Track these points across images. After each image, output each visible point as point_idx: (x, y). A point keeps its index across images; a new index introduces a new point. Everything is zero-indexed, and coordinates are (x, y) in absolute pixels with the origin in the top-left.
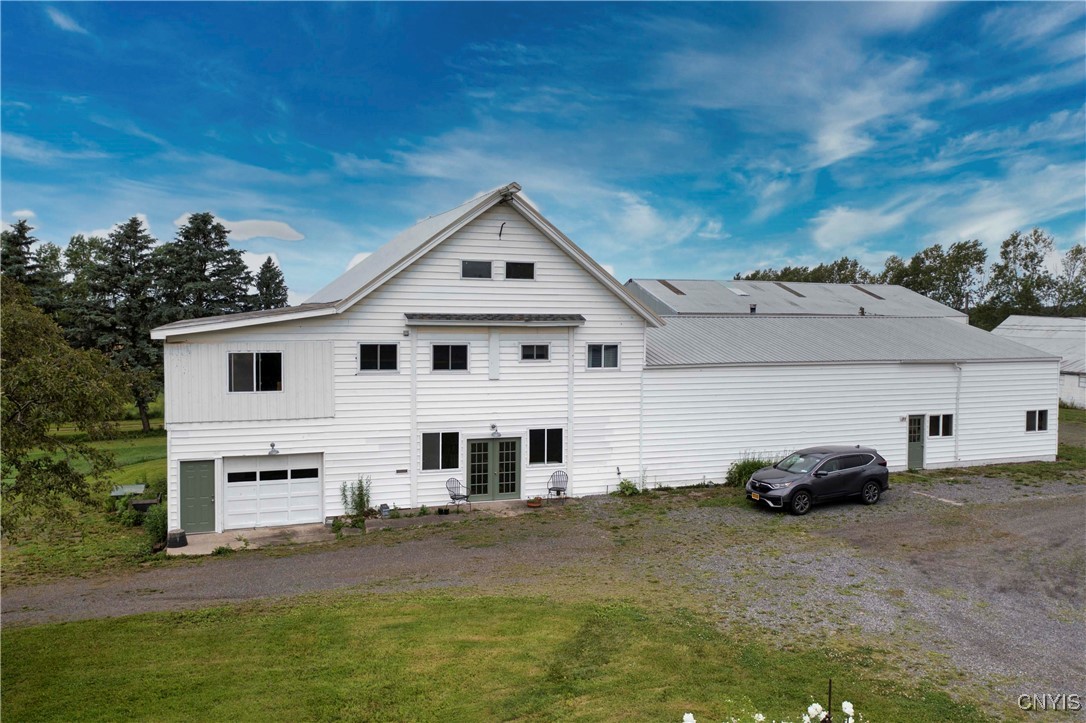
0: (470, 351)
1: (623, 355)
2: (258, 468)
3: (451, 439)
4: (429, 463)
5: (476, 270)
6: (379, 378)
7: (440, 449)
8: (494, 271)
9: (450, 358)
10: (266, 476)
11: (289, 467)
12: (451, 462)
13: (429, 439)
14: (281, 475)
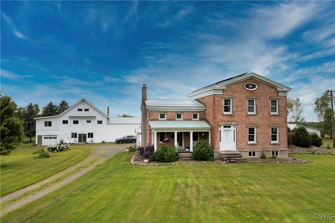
0: (79, 121)
1: (103, 122)
2: (48, 137)
3: (76, 134)
4: (72, 137)
5: (80, 110)
6: (65, 125)
7: (74, 135)
8: (83, 110)
9: (76, 122)
10: (49, 138)
12: (76, 137)
13: (72, 134)
14: (52, 138)
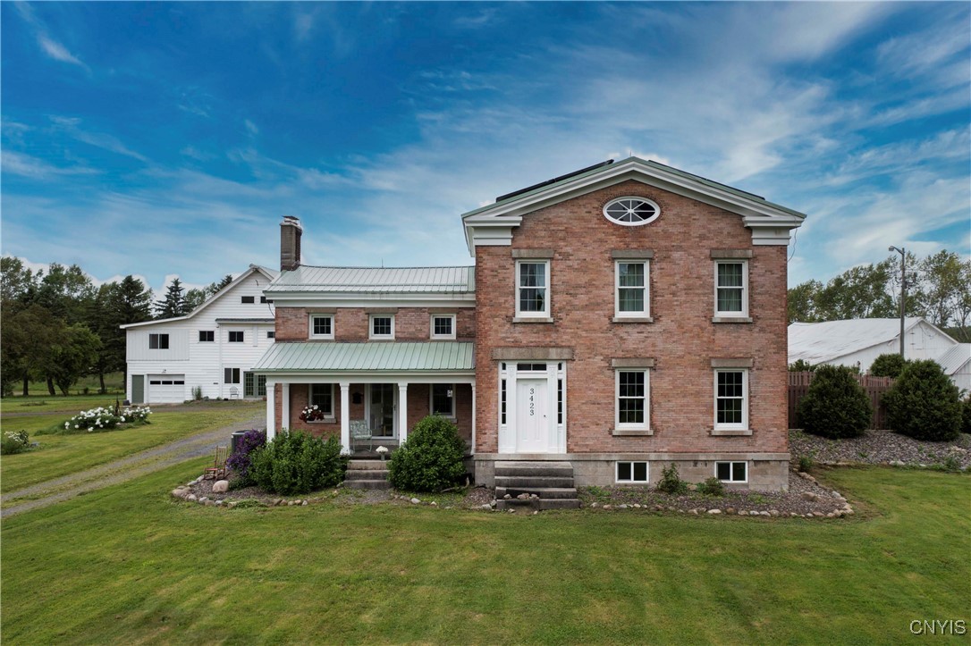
0: (245, 334)
2: (161, 380)
3: (236, 371)
4: (227, 381)
5: (248, 300)
6: (207, 344)
7: (232, 375)
8: (255, 300)
9: (236, 337)
10: (165, 383)
11: (173, 380)
12: (236, 380)
13: (227, 371)
14: (170, 383)
